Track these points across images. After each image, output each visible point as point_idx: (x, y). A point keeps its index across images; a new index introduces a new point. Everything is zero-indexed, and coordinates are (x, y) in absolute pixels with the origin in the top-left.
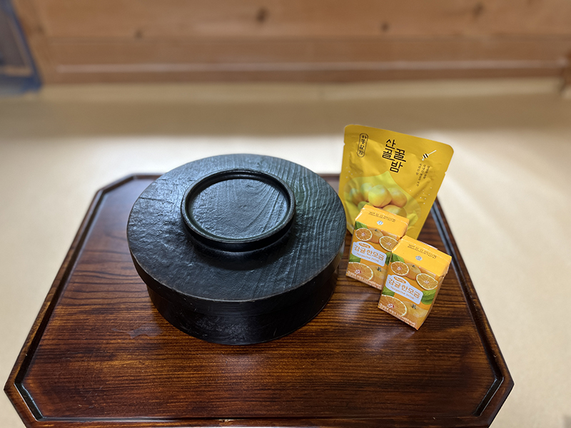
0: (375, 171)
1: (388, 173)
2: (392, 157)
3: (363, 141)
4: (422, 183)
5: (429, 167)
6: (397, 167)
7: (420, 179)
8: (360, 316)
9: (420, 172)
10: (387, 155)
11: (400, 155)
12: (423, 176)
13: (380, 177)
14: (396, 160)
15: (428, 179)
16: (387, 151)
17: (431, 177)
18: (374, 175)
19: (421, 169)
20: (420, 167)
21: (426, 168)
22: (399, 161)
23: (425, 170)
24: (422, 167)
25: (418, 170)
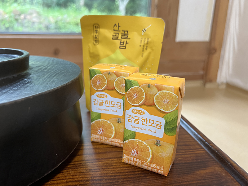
0: (108, 52)
1: (118, 51)
2: (120, 38)
3: (96, 31)
4: (146, 54)
5: (148, 39)
6: (125, 45)
7: (143, 51)
8: (103, 172)
9: (142, 44)
10: (115, 37)
11: (125, 35)
12: (145, 48)
13: (113, 56)
14: (123, 40)
15: (149, 50)
16: (115, 34)
17: (151, 48)
18: (108, 56)
19: (143, 42)
20: (141, 41)
21: (146, 40)
22: (125, 40)
23: (146, 42)
24: (143, 40)
25: (141, 43)
